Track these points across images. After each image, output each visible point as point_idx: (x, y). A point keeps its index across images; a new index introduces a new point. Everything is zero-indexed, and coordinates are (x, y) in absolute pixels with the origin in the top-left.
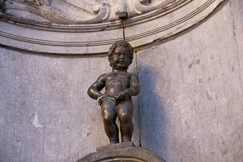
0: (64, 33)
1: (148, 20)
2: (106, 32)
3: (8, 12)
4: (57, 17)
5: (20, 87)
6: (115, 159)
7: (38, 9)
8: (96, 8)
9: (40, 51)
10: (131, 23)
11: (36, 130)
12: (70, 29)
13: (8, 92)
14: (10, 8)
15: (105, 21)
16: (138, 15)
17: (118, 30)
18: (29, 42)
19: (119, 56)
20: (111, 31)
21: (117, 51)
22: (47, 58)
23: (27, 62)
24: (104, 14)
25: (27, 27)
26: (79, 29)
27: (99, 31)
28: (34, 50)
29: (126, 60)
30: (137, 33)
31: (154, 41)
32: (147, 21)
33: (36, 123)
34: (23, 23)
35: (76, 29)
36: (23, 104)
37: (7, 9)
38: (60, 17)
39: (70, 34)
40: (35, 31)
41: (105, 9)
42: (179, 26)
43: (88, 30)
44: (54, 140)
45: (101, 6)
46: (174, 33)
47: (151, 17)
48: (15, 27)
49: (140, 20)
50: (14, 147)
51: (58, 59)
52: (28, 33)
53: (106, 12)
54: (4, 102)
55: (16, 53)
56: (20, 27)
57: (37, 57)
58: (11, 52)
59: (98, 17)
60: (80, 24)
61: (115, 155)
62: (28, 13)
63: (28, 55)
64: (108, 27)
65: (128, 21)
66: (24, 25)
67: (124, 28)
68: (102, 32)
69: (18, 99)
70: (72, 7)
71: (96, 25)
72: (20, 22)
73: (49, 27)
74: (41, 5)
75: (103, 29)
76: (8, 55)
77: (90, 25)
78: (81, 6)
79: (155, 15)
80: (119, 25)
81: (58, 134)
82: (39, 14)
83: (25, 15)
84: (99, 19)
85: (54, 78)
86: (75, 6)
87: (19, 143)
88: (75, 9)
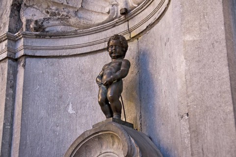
0: (88, 36)
1: (141, 10)
2: (117, 27)
3: (47, 30)
4: (82, 24)
5: (58, 85)
6: (100, 134)
7: (68, 22)
8: (107, 10)
9: (71, 54)
10: (131, 16)
11: (70, 116)
12: (91, 32)
13: (49, 91)
14: (48, 27)
15: (116, 18)
16: (135, 7)
17: (124, 24)
18: (63, 49)
19: (112, 48)
20: (120, 26)
21: (110, 44)
22: (78, 58)
23: (63, 65)
24: (113, 13)
25: (60, 38)
26: (97, 30)
27: (112, 27)
28: (67, 55)
29: (118, 50)
30: (136, 23)
31: (147, 27)
32: (141, 12)
33: (70, 110)
34: (56, 36)
35: (95, 30)
36: (61, 97)
37: (45, 28)
38: (84, 24)
39: (92, 35)
40: (67, 40)
41: (114, 9)
42: (159, 11)
43: (104, 29)
44: (84, 121)
45: (110, 7)
46: (157, 18)
47: (142, 7)
48: (51, 40)
49: (137, 12)
50: (54, 132)
51: (86, 57)
52: (62, 42)
53: (115, 11)
54: (46, 99)
55: (54, 59)
56: (55, 39)
57: (70, 59)
58: (50, 60)
59: (109, 17)
60: (99, 25)
61: (99, 130)
62: (62, 27)
63: (63, 59)
64: (117, 23)
65: (129, 14)
66: (57, 37)
67: (128, 21)
68: (114, 28)
69: (56, 95)
70: (94, 13)
71: (109, 23)
72: (54, 36)
73: (76, 34)
74: (70, 18)
75: (114, 26)
76: (48, 62)
77: (104, 25)
78: (99, 10)
79: (144, 6)
80: (124, 20)
81: (87, 116)
82: (70, 25)
83: (60, 28)
84: (111, 19)
85: (83, 73)
86: (95, 12)
87: (58, 128)
88: (96, 14)
